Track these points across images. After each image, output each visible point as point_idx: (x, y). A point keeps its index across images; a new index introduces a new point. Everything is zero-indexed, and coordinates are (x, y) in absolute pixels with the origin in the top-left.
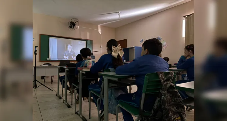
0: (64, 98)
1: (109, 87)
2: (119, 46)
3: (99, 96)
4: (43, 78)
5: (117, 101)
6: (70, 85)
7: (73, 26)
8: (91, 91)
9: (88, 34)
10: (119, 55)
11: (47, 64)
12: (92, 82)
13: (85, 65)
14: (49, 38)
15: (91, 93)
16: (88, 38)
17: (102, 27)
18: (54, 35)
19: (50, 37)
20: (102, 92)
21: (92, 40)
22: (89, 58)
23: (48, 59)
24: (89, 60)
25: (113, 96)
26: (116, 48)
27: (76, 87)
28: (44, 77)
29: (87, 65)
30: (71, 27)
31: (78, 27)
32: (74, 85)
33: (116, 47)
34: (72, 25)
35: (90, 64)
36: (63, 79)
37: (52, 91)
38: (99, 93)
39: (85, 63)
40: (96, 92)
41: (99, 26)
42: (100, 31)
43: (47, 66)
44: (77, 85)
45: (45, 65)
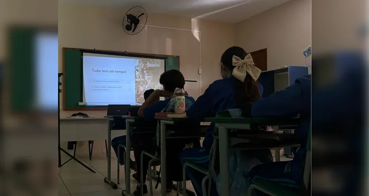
0: (123, 186)
1: (230, 147)
2: (248, 58)
3: (207, 173)
4: (71, 145)
5: (249, 178)
6: (137, 156)
7: (133, 24)
8: (187, 163)
9: (169, 43)
10: (248, 76)
11: (80, 114)
12: (187, 147)
13: (170, 107)
14: (82, 55)
15: (189, 168)
16: (169, 52)
17: (202, 24)
18: (93, 48)
19: (84, 53)
20: (213, 162)
21: (178, 57)
22: (179, 92)
23: (80, 104)
24: (179, 97)
25: (238, 170)
26: (241, 62)
27: (151, 158)
28: (74, 145)
29: (176, 107)
30: (128, 28)
31: (144, 27)
32: (146, 154)
33: (243, 59)
34: (131, 24)
35: (181, 105)
36: (120, 145)
37: (95, 173)
38: (205, 166)
39: (172, 104)
40: (199, 165)
41: (194, 21)
42: (196, 33)
43: (82, 117)
44: (154, 154)
45: (78, 117)
